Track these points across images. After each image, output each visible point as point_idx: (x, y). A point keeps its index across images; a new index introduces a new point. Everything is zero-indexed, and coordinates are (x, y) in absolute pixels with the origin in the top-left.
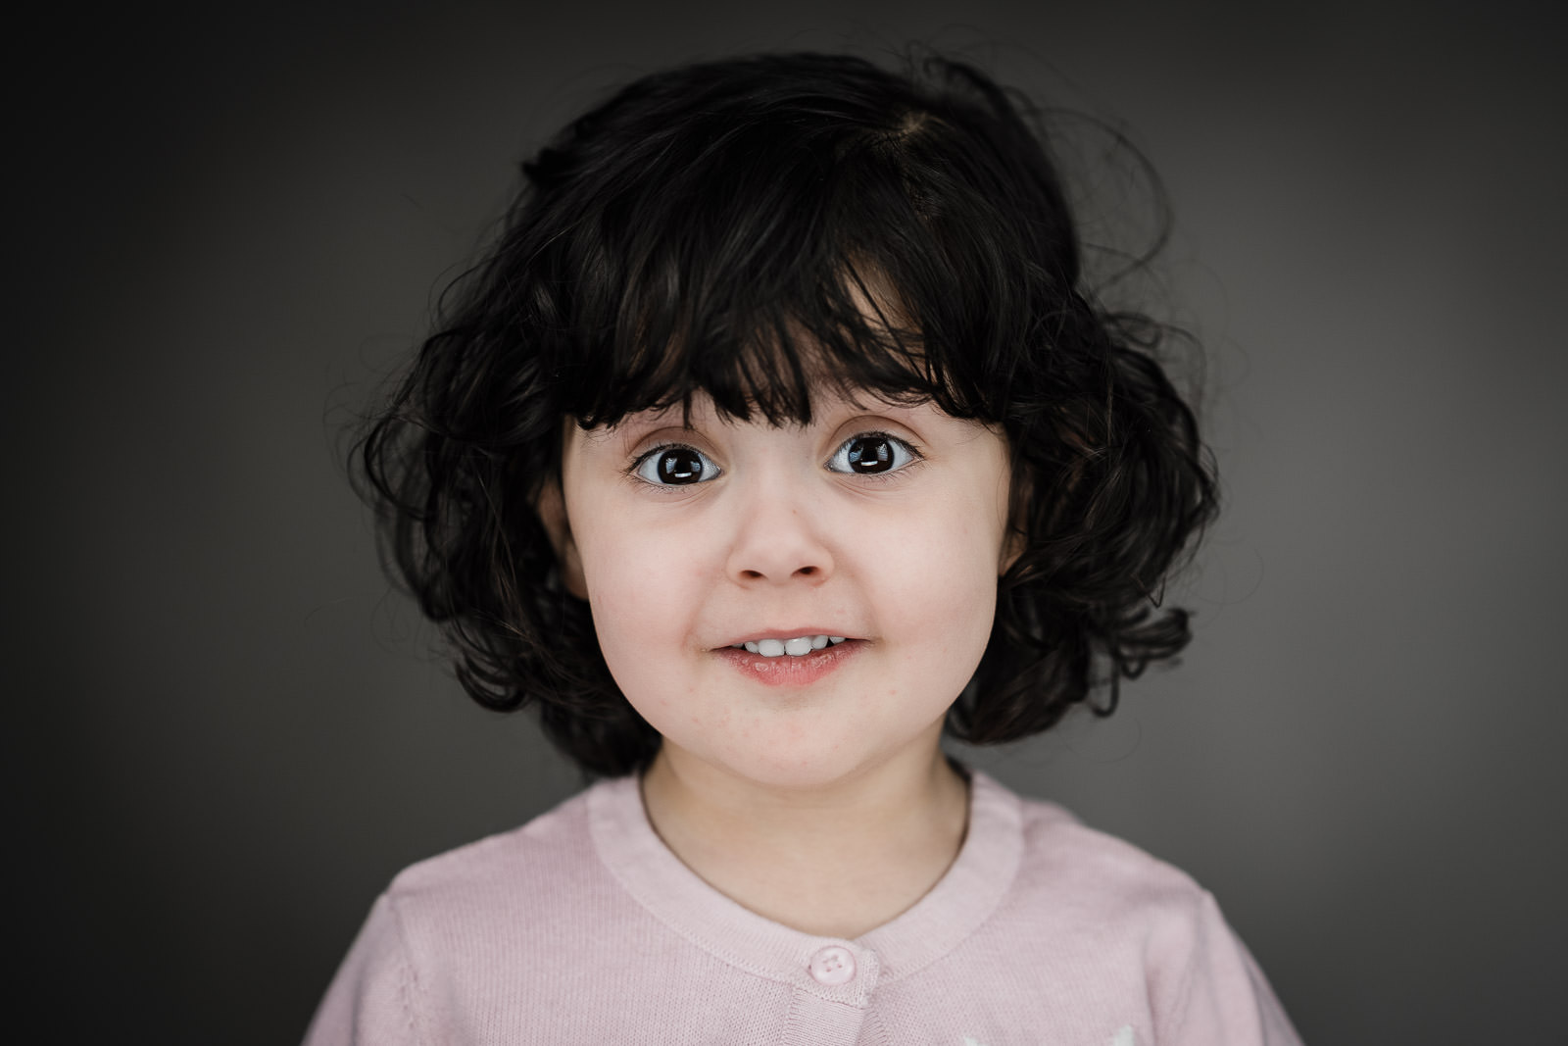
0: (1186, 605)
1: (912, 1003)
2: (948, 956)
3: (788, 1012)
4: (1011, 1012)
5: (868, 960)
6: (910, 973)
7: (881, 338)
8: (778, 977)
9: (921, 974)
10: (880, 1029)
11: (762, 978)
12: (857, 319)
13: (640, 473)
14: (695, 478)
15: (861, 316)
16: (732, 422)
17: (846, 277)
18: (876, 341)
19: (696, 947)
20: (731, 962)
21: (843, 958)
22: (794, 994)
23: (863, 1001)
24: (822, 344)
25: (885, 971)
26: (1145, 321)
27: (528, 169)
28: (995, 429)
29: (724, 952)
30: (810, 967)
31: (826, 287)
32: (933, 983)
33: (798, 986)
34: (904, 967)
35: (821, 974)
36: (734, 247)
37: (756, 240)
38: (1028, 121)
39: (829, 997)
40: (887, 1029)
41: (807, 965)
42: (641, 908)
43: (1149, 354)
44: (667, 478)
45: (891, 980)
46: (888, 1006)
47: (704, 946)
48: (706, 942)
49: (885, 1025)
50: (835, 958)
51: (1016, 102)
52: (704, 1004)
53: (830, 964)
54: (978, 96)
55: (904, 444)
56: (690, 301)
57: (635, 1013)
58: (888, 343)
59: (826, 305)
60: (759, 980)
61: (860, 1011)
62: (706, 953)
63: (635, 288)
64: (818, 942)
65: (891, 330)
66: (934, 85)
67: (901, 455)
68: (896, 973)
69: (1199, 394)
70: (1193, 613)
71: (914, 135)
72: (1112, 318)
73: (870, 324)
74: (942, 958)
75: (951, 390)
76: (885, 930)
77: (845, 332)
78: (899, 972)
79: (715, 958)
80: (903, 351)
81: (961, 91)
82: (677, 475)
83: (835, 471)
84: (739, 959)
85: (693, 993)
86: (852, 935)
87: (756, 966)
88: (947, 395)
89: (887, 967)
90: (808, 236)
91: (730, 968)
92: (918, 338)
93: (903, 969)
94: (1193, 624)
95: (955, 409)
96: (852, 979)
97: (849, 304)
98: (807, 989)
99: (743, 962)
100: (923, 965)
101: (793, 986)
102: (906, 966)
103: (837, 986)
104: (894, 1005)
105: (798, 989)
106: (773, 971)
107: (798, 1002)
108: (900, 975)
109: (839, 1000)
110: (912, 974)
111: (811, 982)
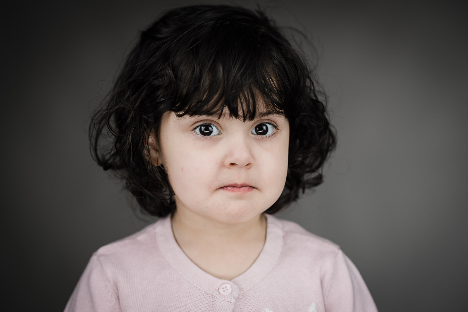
1: (249, 299)
2: (260, 282)
3: (212, 304)
4: (279, 299)
5: (236, 288)
6: (249, 289)
8: (209, 292)
9: (252, 289)
10: (240, 308)
11: (204, 292)
19: (186, 279)
20: (195, 285)
21: (229, 287)
22: (213, 298)
23: (234, 301)
25: (241, 290)
29: (194, 282)
30: (219, 289)
32: (256, 292)
33: (215, 296)
34: (247, 287)
35: (221, 291)
39: (224, 300)
40: (242, 308)
41: (218, 288)
42: (171, 266)
45: (243, 292)
46: (242, 301)
47: (188, 280)
48: (189, 278)
49: (241, 306)
50: (226, 287)
52: (187, 298)
53: (224, 289)
57: (167, 299)
60: (203, 292)
61: (233, 304)
62: (188, 282)
64: (221, 281)
67: (270, 129)
68: (244, 289)
76: (241, 277)
78: (245, 289)
79: (191, 284)
82: (205, 132)
83: (253, 134)
84: (198, 285)
85: (184, 294)
86: (230, 280)
87: (202, 288)
89: (242, 288)
91: (195, 288)
93: (247, 288)
96: (231, 294)
98: (217, 297)
99: (199, 286)
100: (253, 286)
101: (213, 296)
102: (248, 287)
103: (226, 296)
104: (244, 300)
105: (215, 297)
106: (207, 290)
107: (214, 301)
108: (246, 290)
109: (227, 300)
110: (250, 289)
111: (219, 294)
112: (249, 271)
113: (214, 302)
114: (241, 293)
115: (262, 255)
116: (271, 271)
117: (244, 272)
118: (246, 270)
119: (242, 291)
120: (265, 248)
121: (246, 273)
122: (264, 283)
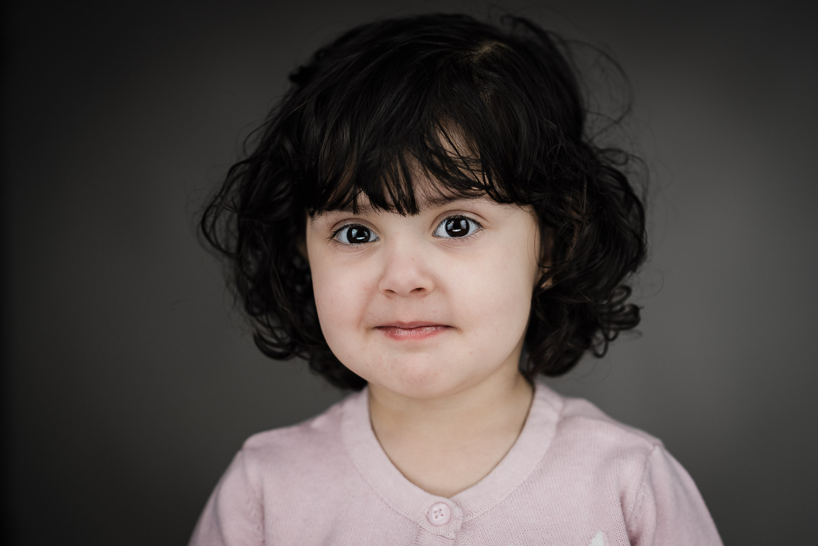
0: (638, 303)
1: (482, 529)
2: (504, 501)
3: (414, 539)
5: (458, 512)
6: (483, 512)
7: (455, 162)
8: (412, 518)
11: (405, 517)
12: (443, 153)
13: (338, 238)
14: (366, 241)
15: (445, 151)
16: (379, 210)
17: (437, 131)
18: (453, 164)
19: (377, 495)
20: (391, 506)
21: (445, 509)
22: (418, 530)
23: (452, 535)
24: (423, 166)
25: (465, 515)
26: (620, 151)
27: (293, 78)
28: (527, 208)
29: (389, 499)
30: (428, 513)
31: (425, 135)
33: (420, 525)
34: (479, 510)
35: (432, 517)
36: (379, 117)
37: (391, 111)
38: (560, 48)
39: (435, 533)
41: (427, 511)
43: (621, 169)
44: (352, 240)
45: (471, 517)
46: (470, 533)
47: (381, 495)
48: (382, 493)
49: (466, 543)
50: (441, 510)
51: (553, 38)
53: (437, 514)
54: (531, 34)
55: (474, 221)
56: (356, 145)
58: (459, 164)
59: (425, 144)
60: (403, 518)
61: (451, 541)
62: (381, 498)
63: (329, 138)
64: (434, 499)
65: (462, 158)
66: (506, 29)
67: (473, 227)
68: (474, 513)
69: (645, 190)
70: (642, 308)
71: (485, 53)
72: (602, 151)
73: (450, 155)
74: (501, 503)
75: (498, 189)
76: (470, 491)
77: (436, 160)
78: (476, 512)
79: (385, 502)
80: (469, 169)
81: (521, 32)
82: (357, 238)
83: (439, 236)
84: (395, 504)
85: (371, 520)
86: (449, 495)
87: (402, 510)
88: (495, 191)
89: (467, 512)
90: (418, 109)
92: (476, 161)
94: (642, 313)
95: (500, 198)
96: (448, 522)
97: (438, 144)
98: (425, 527)
99: (397, 506)
100: (490, 507)
101: (418, 525)
102: (481, 509)
103: (441, 526)
104: (473, 532)
105: (420, 527)
106: (410, 514)
107: (419, 534)
108: (477, 514)
109: (440, 534)
110: (484, 514)
111: (427, 523)
112: (486, 481)
113: (418, 537)
114: (469, 519)
115: (512, 454)
116: (524, 482)
117: (476, 483)
118: (480, 480)
119: (469, 516)
120: (518, 442)
121: (480, 484)
122: (511, 502)
